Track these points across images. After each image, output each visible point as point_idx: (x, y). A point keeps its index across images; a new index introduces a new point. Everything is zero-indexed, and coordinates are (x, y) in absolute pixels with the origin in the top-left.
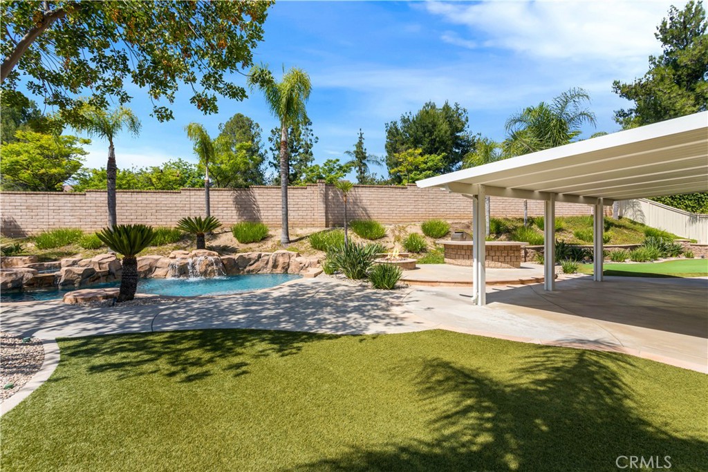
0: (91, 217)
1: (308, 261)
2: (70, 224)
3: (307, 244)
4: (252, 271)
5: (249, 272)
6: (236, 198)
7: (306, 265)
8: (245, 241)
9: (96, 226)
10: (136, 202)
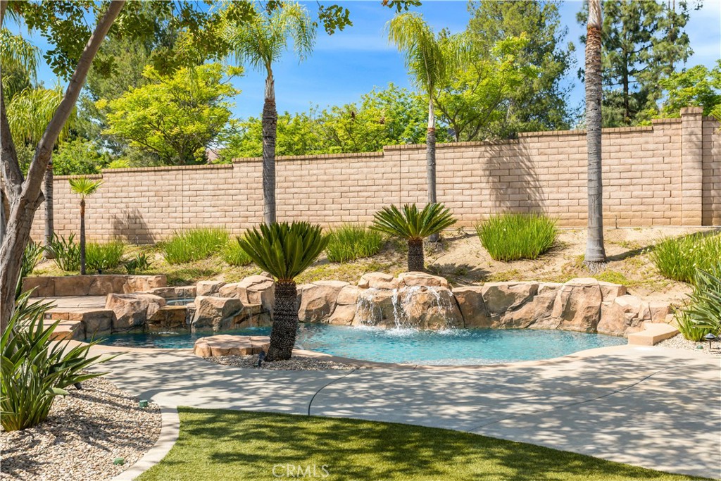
0: (241, 209)
1: (646, 305)
2: (211, 220)
3: (648, 264)
4: (518, 322)
5: (510, 323)
6: (490, 162)
7: (641, 316)
8: (505, 257)
10: (308, 178)
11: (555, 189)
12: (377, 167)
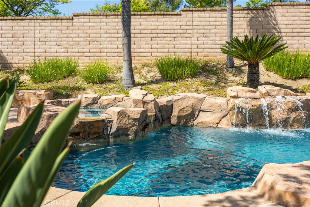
0: (79, 47)
2: (56, 54)
6: (251, 20)
9: (84, 58)
11: (290, 38)
12: (176, 21)
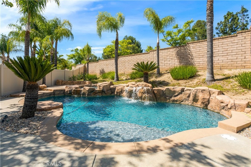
8: (177, 78)
11: (198, 58)
12: (148, 56)
